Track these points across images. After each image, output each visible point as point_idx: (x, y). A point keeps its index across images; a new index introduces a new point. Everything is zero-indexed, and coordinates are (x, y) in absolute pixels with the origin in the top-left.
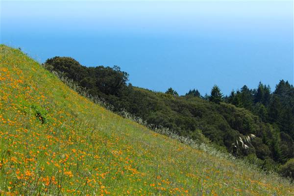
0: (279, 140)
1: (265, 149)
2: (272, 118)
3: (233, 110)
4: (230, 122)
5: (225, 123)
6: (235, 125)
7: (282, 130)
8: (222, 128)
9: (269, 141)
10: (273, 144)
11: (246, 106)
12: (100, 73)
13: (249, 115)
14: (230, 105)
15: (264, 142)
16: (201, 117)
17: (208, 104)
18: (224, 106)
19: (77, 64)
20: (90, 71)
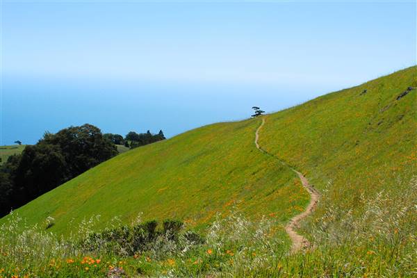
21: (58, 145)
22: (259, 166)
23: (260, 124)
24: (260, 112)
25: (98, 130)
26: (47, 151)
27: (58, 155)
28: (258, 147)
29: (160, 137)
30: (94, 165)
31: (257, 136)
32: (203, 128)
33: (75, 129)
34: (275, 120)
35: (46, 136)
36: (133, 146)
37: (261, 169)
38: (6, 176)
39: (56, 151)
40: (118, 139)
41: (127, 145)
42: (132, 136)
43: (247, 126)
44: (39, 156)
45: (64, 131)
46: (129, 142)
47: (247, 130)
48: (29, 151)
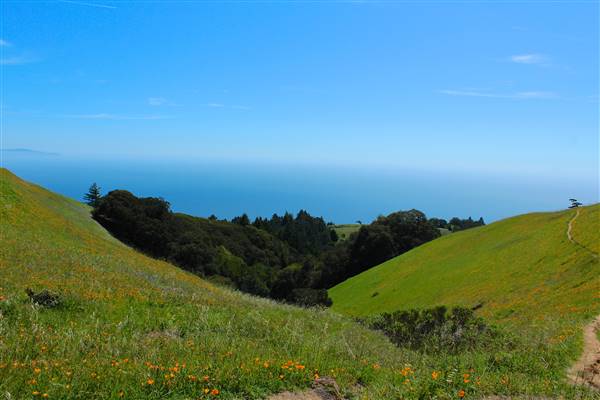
0: (288, 252)
1: (276, 259)
2: (285, 237)
3: (254, 231)
4: (251, 240)
5: (248, 241)
6: (255, 242)
7: (291, 245)
8: (244, 244)
9: (280, 254)
10: (282, 256)
11: (266, 229)
12: (149, 201)
13: (266, 235)
14: (253, 227)
15: (276, 254)
16: (229, 235)
17: (237, 227)
18: (248, 229)
19: (131, 195)
20: (141, 201)
21: (388, 227)
22: (569, 257)
23: (574, 216)
24: (577, 204)
25: (423, 215)
26: (379, 231)
27: (388, 235)
28: (570, 237)
29: (481, 223)
30: (418, 245)
31: (570, 227)
32: (518, 217)
33: (403, 213)
34: (589, 213)
35: (379, 218)
36: (455, 230)
37: (571, 259)
38: (345, 249)
39: (386, 231)
40: (442, 223)
41: (450, 229)
42: (455, 222)
43: (561, 216)
44: (372, 234)
45: (394, 214)
46: (452, 227)
47: (560, 220)
48: (364, 230)
